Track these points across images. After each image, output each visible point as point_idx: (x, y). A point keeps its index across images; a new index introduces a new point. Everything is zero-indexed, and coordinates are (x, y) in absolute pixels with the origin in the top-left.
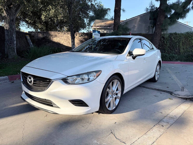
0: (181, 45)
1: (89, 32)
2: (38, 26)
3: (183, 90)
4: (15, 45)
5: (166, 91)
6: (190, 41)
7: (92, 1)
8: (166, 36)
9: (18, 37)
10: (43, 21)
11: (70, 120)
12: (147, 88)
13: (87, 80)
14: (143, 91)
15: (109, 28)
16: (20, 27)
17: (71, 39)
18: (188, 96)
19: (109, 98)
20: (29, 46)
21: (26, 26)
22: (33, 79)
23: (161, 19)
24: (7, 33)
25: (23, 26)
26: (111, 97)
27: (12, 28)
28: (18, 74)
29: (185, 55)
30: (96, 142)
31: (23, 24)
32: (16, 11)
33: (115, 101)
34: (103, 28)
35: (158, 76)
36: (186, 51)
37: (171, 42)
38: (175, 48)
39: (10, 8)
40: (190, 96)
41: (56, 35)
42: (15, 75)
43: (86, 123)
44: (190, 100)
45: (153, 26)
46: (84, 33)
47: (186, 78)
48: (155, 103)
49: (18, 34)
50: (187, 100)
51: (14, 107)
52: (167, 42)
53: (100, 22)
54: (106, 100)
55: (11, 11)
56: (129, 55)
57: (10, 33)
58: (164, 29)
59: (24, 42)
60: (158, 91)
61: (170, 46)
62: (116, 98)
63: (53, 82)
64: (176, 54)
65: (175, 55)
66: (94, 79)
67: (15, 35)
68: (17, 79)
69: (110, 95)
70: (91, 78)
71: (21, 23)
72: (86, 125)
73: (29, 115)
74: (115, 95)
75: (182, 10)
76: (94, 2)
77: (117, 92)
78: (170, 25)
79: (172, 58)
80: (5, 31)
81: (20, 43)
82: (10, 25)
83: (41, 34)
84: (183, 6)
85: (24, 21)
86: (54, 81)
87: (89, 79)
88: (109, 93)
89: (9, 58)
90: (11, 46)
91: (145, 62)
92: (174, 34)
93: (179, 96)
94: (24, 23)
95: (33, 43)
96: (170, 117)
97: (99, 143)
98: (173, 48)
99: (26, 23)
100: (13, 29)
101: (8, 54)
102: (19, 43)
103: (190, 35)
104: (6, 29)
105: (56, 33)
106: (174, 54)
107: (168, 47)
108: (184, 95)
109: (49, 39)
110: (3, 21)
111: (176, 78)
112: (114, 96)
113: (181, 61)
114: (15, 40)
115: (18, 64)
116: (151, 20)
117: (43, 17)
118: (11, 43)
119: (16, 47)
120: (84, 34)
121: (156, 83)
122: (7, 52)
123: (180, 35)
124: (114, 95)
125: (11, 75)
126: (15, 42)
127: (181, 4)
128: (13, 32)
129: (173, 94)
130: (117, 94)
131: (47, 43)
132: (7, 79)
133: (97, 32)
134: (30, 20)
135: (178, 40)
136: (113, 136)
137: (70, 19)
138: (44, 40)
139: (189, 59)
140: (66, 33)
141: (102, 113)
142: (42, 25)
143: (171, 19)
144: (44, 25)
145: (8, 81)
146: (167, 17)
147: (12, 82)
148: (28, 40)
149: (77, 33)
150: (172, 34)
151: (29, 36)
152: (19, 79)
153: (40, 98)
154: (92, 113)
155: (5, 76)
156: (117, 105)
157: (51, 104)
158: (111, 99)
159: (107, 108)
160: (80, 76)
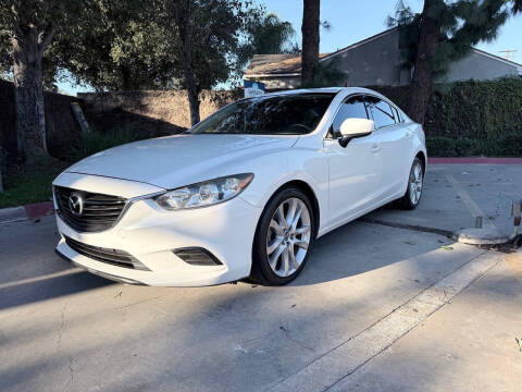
0: (487, 113)
1: (236, 88)
2: (102, 79)
4: (44, 129)
6: (511, 100)
8: (444, 91)
10: (115, 64)
12: (386, 224)
13: (218, 197)
14: (375, 232)
16: (55, 84)
17: (189, 108)
18: (493, 240)
19: (276, 245)
21: (70, 80)
23: (428, 43)
24: (21, 99)
25: (63, 79)
26: (283, 243)
27: (34, 83)
29: (498, 140)
31: (64, 76)
33: (295, 255)
34: (274, 75)
35: (419, 193)
36: (502, 130)
37: (459, 105)
38: (471, 123)
40: (497, 238)
41: (150, 100)
42: (42, 202)
44: (496, 249)
46: (223, 92)
49: (50, 101)
50: (488, 249)
52: (447, 107)
54: (269, 251)
56: (330, 135)
57: (27, 97)
58: (439, 71)
59: (67, 122)
61: (458, 117)
62: (298, 247)
63: (131, 204)
64: (475, 138)
65: (471, 142)
66: (235, 194)
67: (43, 103)
68: (47, 213)
69: (280, 238)
71: (59, 73)
74: (294, 237)
76: (247, 7)
78: (453, 61)
79: (464, 148)
80: (17, 93)
81: (57, 125)
85: (66, 67)
86: (133, 202)
87: (221, 196)
88: (277, 233)
89: (28, 162)
90: (31, 130)
91: (376, 155)
92: (467, 83)
93: (468, 241)
94: (66, 71)
95: (89, 125)
97: (247, 351)
98: (467, 121)
99: (71, 73)
100: (36, 88)
101: (26, 154)
102: (53, 123)
103: (510, 85)
104: (18, 86)
105: (150, 94)
106: (470, 137)
107: (453, 120)
113: (489, 154)
114: (42, 116)
116: (404, 48)
117: (116, 53)
118: (31, 125)
119: (44, 135)
120: (222, 95)
121: (412, 212)
122: (22, 149)
123: (485, 85)
124: (291, 238)
125: (33, 202)
126: (43, 121)
127: (481, 3)
130: (299, 237)
131: (128, 121)
132: (22, 214)
133: (257, 87)
134: (81, 62)
135: (479, 99)
136: (285, 334)
138: (118, 115)
139: (510, 150)
140: (175, 93)
141: (262, 285)
142: (113, 75)
143: (455, 45)
144: (118, 75)
145: (24, 219)
146: (446, 37)
147: (36, 221)
148: (76, 115)
149: (206, 93)
150: (461, 84)
151: (80, 105)
152: (52, 214)
153: (100, 248)
154: (234, 282)
155: (19, 206)
156: (300, 264)
157: (130, 261)
158: (283, 248)
159: (274, 269)
160: (200, 187)
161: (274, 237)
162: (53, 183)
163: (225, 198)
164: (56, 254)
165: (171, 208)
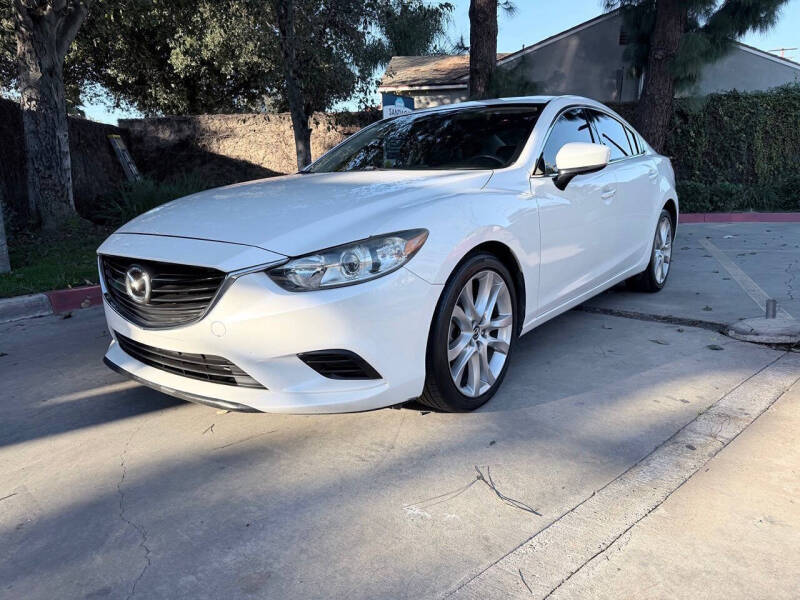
0: (759, 143)
1: (367, 107)
2: (156, 99)
3: (771, 312)
4: (69, 174)
5: (701, 322)
6: (796, 123)
8: (696, 109)
9: (79, 144)
10: (178, 74)
12: (619, 314)
13: (371, 268)
14: (603, 327)
15: (450, 87)
16: (81, 108)
17: (293, 141)
18: (795, 336)
19: (461, 346)
20: (125, 177)
21: (105, 101)
22: (150, 277)
23: (668, 34)
24: (32, 127)
25: (94, 99)
26: (470, 344)
27: (53, 103)
28: (88, 282)
29: (776, 186)
30: (417, 511)
31: (96, 95)
32: (63, 32)
33: (489, 361)
34: (424, 88)
35: (666, 266)
36: (781, 169)
37: (715, 132)
38: (734, 158)
39: (38, 21)
41: (232, 130)
42: (73, 286)
43: (374, 447)
45: (637, 68)
46: (347, 114)
47: (786, 271)
48: (657, 366)
49: (76, 132)
50: (789, 351)
52: (698, 134)
54: (451, 355)
55: (42, 32)
56: (539, 171)
57: (43, 124)
58: (685, 78)
59: (103, 167)
60: (668, 325)
61: (713, 149)
62: (494, 350)
63: (231, 281)
64: (740, 182)
65: (733, 188)
66: (399, 263)
67: (66, 133)
68: (83, 304)
69: (467, 335)
70: (387, 260)
71: (87, 90)
72: (373, 453)
73: (139, 428)
74: (487, 334)
77: (497, 324)
78: (707, 61)
79: (724, 198)
80: (26, 119)
81: (88, 170)
82: (42, 92)
83: (171, 126)
85: (97, 80)
86: (235, 277)
87: (376, 266)
88: (462, 327)
89: (46, 227)
90: (50, 176)
91: (608, 202)
92: (728, 96)
93: (756, 339)
94: (99, 88)
95: (139, 168)
96: (720, 415)
97: (429, 516)
98: (727, 157)
99: (106, 90)
100: (55, 109)
101: (43, 214)
102: (82, 168)
103: (795, 99)
104: (27, 107)
105: (233, 122)
106: (731, 181)
107: (706, 154)
108: (778, 330)
109: (204, 146)
110: (14, 82)
111: (741, 272)
112: (486, 341)
113: (760, 208)
114: (65, 154)
115: (83, 248)
116: (627, 44)
117: (178, 61)
118: (49, 168)
119: (70, 184)
120: (346, 119)
121: (657, 294)
122: (37, 205)
123: (755, 99)
124: (483, 336)
125: (58, 288)
126: (67, 163)
128: (56, 118)
129: (731, 333)
130: (494, 333)
131: (199, 162)
132: (43, 305)
133: (403, 104)
134: (124, 72)
135: (746, 122)
136: (487, 487)
137: (287, 55)
138: (183, 154)
140: (271, 117)
141: (437, 411)
142: (171, 93)
143: (711, 36)
144: (178, 93)
145: (46, 313)
146: (697, 24)
147: (66, 317)
148: (118, 154)
149: (320, 116)
150: (720, 98)
151: (122, 137)
152: (90, 305)
153: (180, 353)
154: (397, 406)
155: (37, 293)
156: (496, 377)
157: (230, 373)
158: (471, 350)
159: (458, 385)
160: (341, 253)
161: (456, 334)
162: (99, 251)
163: (382, 269)
164: (105, 366)
165: (294, 288)
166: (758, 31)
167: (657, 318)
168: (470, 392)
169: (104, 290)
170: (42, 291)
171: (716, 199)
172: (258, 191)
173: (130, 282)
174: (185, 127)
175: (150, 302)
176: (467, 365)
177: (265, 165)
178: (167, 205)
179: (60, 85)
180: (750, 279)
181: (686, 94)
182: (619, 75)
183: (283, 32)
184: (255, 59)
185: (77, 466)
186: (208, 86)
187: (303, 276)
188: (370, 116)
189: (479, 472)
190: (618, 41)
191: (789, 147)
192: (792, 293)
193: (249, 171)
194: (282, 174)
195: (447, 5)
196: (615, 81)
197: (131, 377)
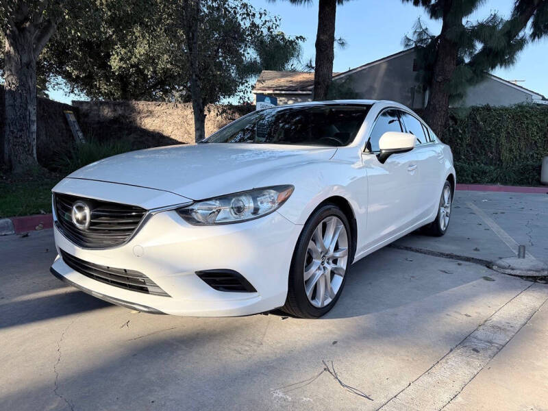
0: (503, 141)
1: (244, 102)
2: (99, 89)
3: (522, 255)
4: (35, 136)
5: (473, 258)
6: (527, 128)
7: (254, 15)
8: (462, 115)
9: (43, 116)
10: (114, 73)
11: (198, 334)
12: (417, 251)
13: (252, 211)
14: (407, 260)
15: (301, 92)
16: (46, 92)
17: (193, 122)
18: (539, 272)
19: (313, 269)
20: (74, 139)
21: (64, 88)
22: (90, 211)
23: (446, 65)
24: (11, 102)
25: (56, 87)
26: (319, 268)
27: (27, 86)
28: (42, 212)
29: (514, 169)
30: (281, 395)
31: (57, 84)
32: (39, 39)
33: (331, 281)
34: (283, 92)
35: (447, 219)
36: (518, 158)
37: (474, 131)
38: (487, 149)
39: (22, 30)
40: (543, 270)
41: (151, 112)
42: (31, 214)
43: (248, 343)
44: (544, 282)
45: (424, 86)
46: (230, 106)
47: (526, 226)
48: (446, 289)
49: (41, 108)
50: (535, 281)
51: (29, 301)
52: (464, 132)
53: (276, 78)
54: (306, 276)
55: (24, 38)
56: (367, 150)
57: (19, 100)
58: (456, 95)
59: (59, 131)
60: (451, 260)
61: (473, 142)
62: (335, 273)
63: (150, 216)
64: (491, 165)
65: (487, 168)
66: (273, 209)
67: (35, 107)
68: (37, 228)
69: (317, 262)
70: (265, 206)
71: (52, 80)
72: (247, 348)
73: (73, 322)
74: (331, 261)
75: (503, 43)
76: (260, 18)
77: (337, 254)
78: (471, 85)
79: (480, 175)
80: (7, 96)
81: (48, 134)
82: (20, 79)
83: (109, 107)
84: (506, 31)
85: (60, 74)
86: (153, 213)
87: (256, 210)
88: (314, 256)
89: (15, 172)
90: (21, 136)
91: (412, 173)
92: (483, 108)
93: (512, 272)
94: (60, 79)
95: (84, 135)
96: (493, 327)
97: (290, 399)
98: (483, 148)
99: (65, 81)
100: (29, 91)
101: (13, 162)
102: (44, 132)
103: (526, 112)
104: (8, 88)
105: (151, 106)
106: (485, 165)
107: (469, 145)
108: (527, 267)
109: (131, 122)
111: (496, 225)
112: (330, 267)
113: (505, 182)
114: (33, 121)
115: (41, 187)
116: (418, 70)
117: (115, 63)
118: (21, 130)
119: (35, 142)
120: (229, 109)
121: (441, 239)
122: (9, 156)
123: (501, 111)
124: (328, 263)
125: (20, 215)
126: (34, 128)
127: (500, 27)
128: (28, 97)
129: (495, 268)
130: (335, 261)
131: (126, 132)
132: (8, 227)
133: (270, 102)
134: (77, 69)
135: (495, 126)
136: (332, 377)
137: (192, 65)
138: (116, 126)
139: (527, 179)
140: (179, 105)
141: (294, 317)
142: (110, 85)
143: (474, 69)
144: (115, 85)
145: (10, 233)
146: (463, 61)
147: (24, 236)
148: (70, 124)
149: (212, 106)
150: (478, 109)
151: (74, 113)
152: (43, 228)
153: (108, 267)
154: (266, 313)
155: (4, 218)
156: (336, 293)
157: (144, 283)
158: (319, 273)
159: (310, 299)
160: (232, 199)
161: (310, 261)
162: (53, 190)
163: (261, 212)
164: (51, 274)
165: (197, 223)
166: (503, 67)
167: (442, 255)
168: (318, 303)
169: (55, 219)
170: (8, 217)
171: (475, 175)
172: (165, 154)
173: (75, 213)
174: (118, 108)
175: (89, 229)
176: (316, 284)
177: (173, 137)
178: (103, 160)
179: (34, 75)
180: (502, 231)
181: (456, 105)
182: (412, 91)
183: (190, 49)
184: (169, 66)
185: (24, 351)
186: (135, 82)
187: (203, 215)
188: (246, 108)
189: (326, 365)
190: (412, 69)
191: (523, 143)
192: (532, 240)
193: (161, 140)
194: (184, 143)
195: (301, 37)
196: (410, 95)
197: (71, 284)
